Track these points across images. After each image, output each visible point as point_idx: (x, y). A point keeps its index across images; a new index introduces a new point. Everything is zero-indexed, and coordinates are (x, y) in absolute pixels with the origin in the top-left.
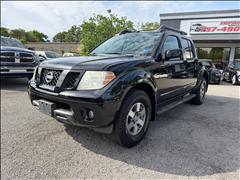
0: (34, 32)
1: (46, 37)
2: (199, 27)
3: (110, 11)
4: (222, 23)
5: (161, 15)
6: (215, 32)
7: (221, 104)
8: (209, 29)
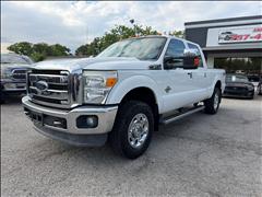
0: (57, 45)
1: (68, 50)
2: (229, 36)
3: (132, 21)
4: (255, 30)
5: (186, 24)
6: (248, 40)
7: (246, 122)
8: (241, 37)
